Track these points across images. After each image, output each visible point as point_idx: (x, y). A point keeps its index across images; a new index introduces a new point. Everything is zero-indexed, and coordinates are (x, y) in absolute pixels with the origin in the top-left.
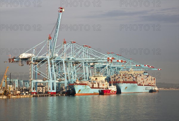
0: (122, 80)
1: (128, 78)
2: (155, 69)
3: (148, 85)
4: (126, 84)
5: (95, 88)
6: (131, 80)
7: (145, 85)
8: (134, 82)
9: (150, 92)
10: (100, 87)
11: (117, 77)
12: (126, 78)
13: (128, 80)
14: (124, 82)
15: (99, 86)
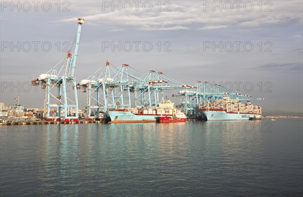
0: (209, 108)
1: (216, 106)
2: (260, 99)
3: (249, 113)
4: (211, 111)
5: (145, 115)
6: (218, 107)
7: (240, 113)
8: (221, 110)
9: (250, 120)
10: (158, 113)
11: (205, 105)
12: (213, 105)
13: (215, 108)
14: (211, 110)
15: (156, 112)
